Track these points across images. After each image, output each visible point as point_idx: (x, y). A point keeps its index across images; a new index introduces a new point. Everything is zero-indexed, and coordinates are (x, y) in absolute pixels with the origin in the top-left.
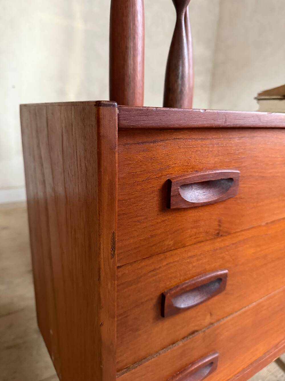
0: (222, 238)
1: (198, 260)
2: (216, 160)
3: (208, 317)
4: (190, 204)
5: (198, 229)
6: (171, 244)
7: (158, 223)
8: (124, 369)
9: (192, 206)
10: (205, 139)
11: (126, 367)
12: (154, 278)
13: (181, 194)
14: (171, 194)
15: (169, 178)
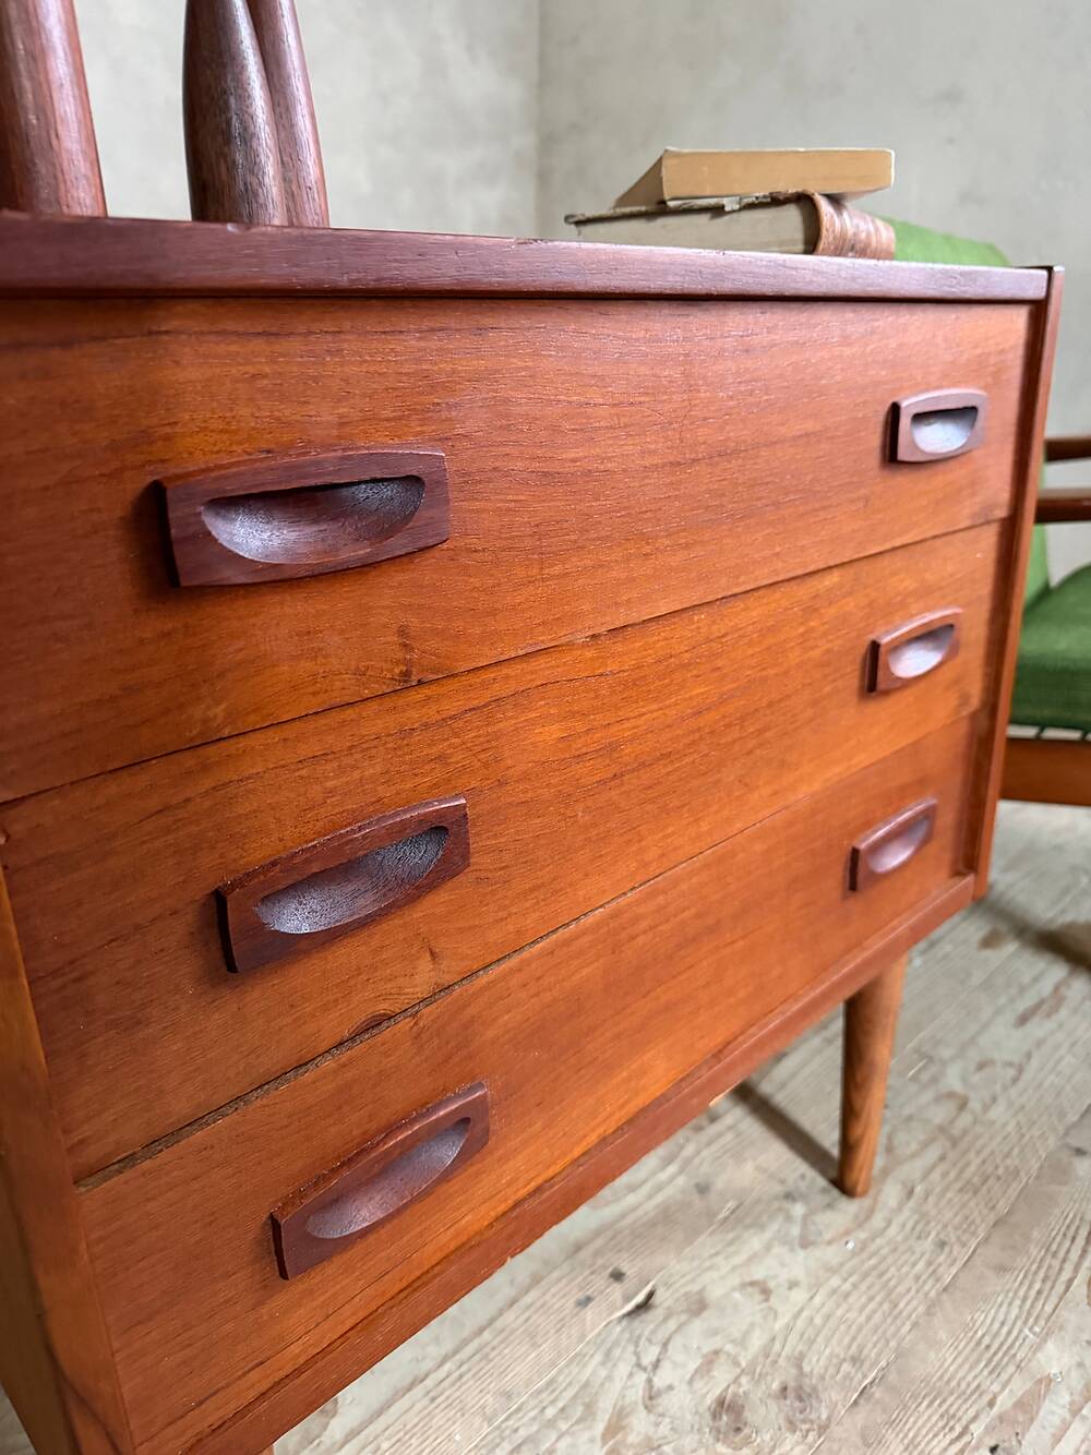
0: (426, 691)
1: (341, 770)
2: (341, 411)
3: (425, 963)
4: (262, 569)
5: (320, 660)
6: (215, 717)
7: (142, 641)
8: (113, 1164)
9: (273, 576)
10: (276, 335)
11: (119, 1158)
12: (170, 838)
13: (214, 533)
14: (173, 531)
15: (156, 478)
